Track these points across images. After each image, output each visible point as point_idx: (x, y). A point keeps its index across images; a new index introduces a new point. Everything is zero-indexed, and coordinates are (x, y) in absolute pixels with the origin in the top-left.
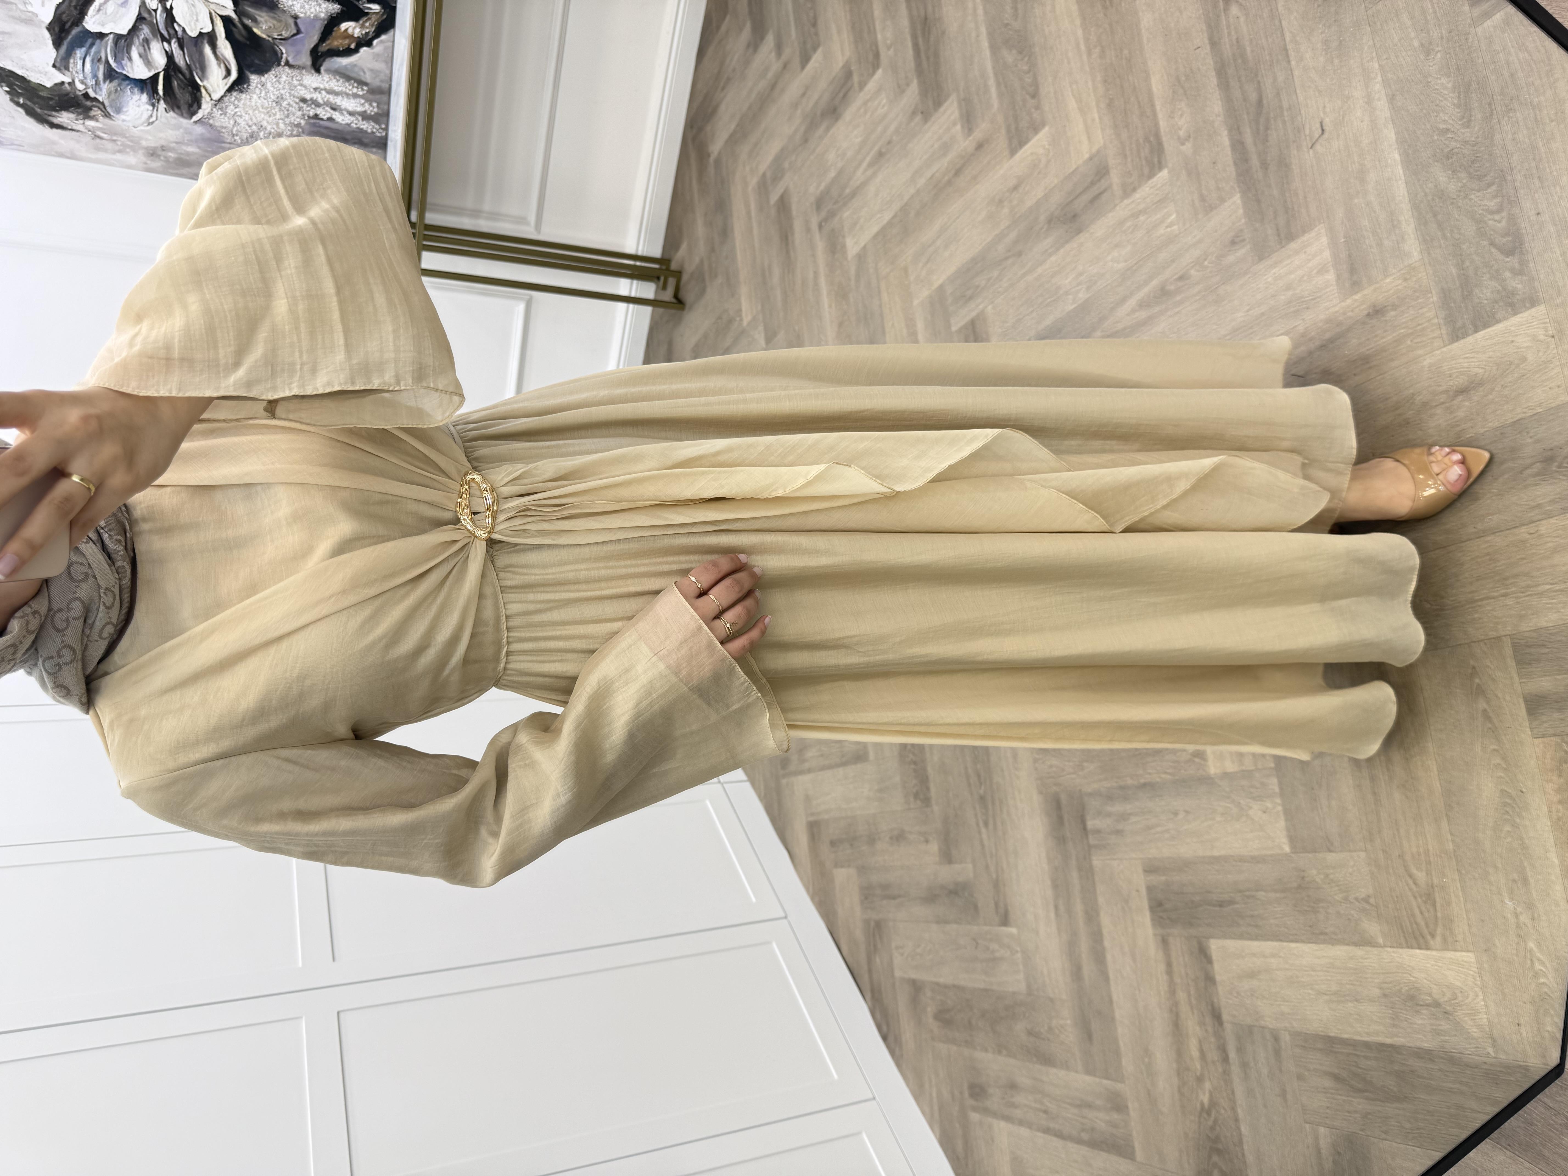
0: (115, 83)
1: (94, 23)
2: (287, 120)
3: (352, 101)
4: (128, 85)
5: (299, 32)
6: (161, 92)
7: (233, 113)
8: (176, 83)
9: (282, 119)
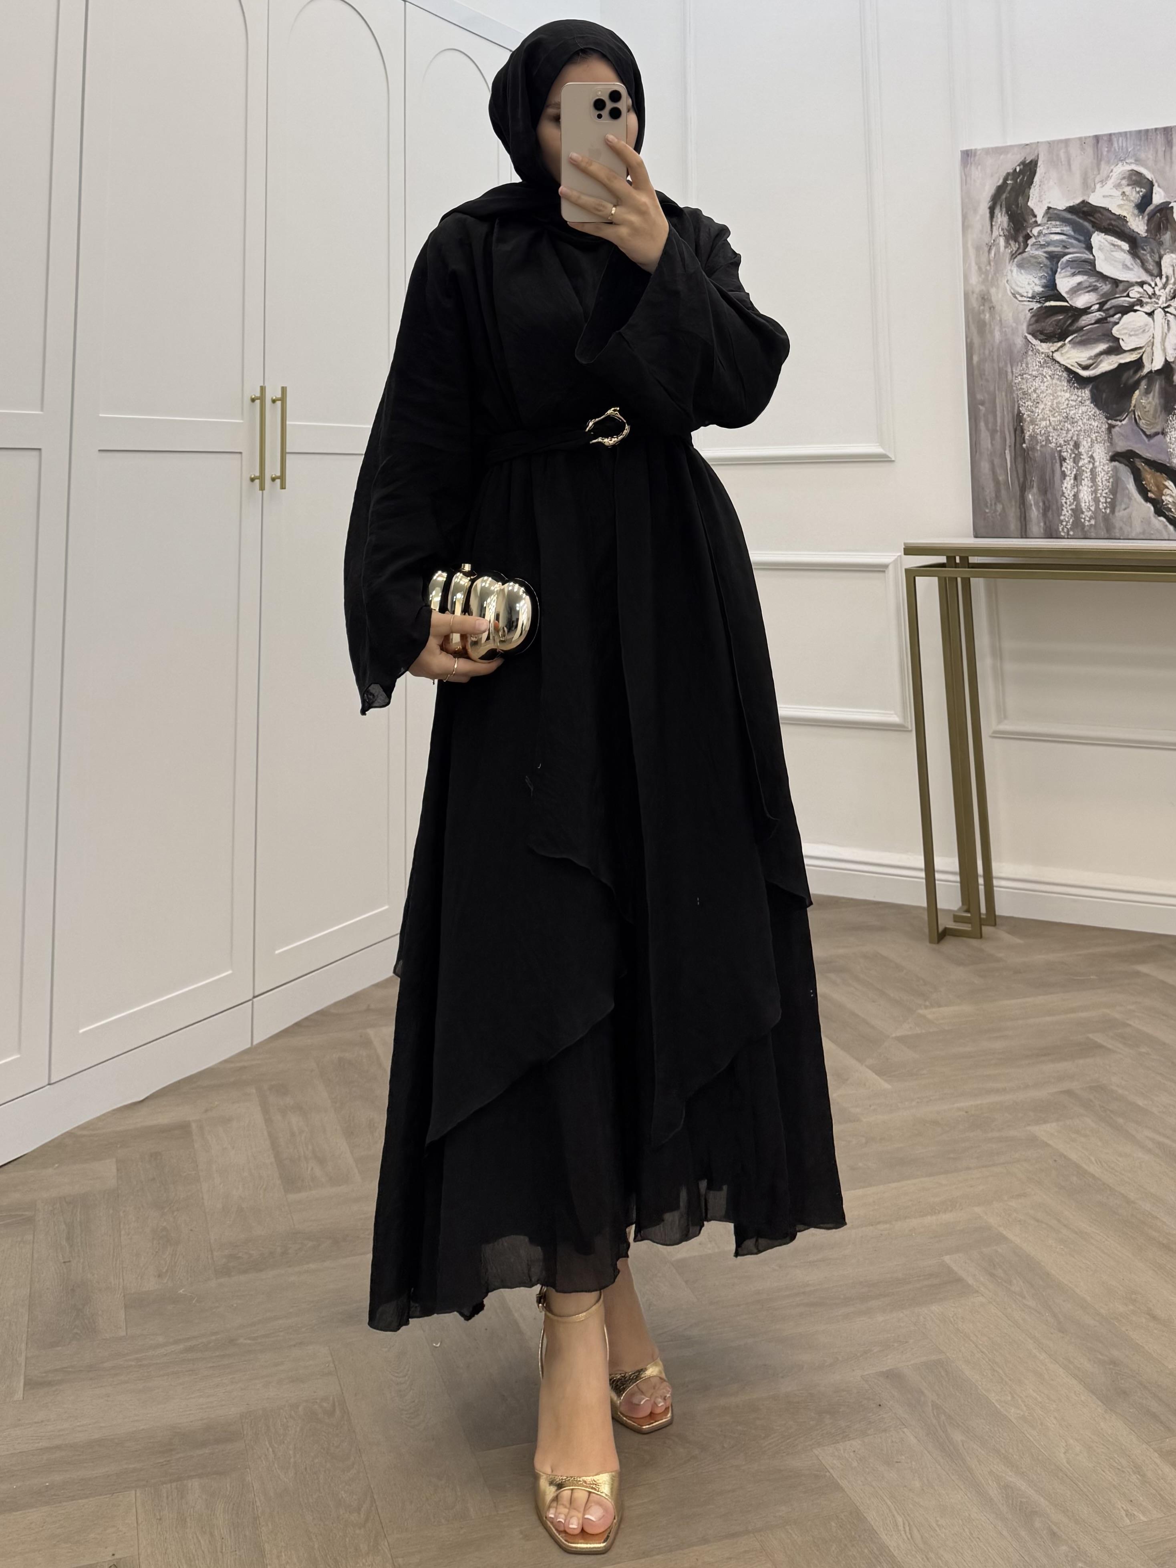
0: (1047, 262)
1: (1100, 241)
2: (1050, 429)
3: (1090, 498)
4: (1047, 273)
5: (1149, 437)
6: (1048, 304)
7: (1045, 374)
8: (1061, 317)
9: (1050, 423)
